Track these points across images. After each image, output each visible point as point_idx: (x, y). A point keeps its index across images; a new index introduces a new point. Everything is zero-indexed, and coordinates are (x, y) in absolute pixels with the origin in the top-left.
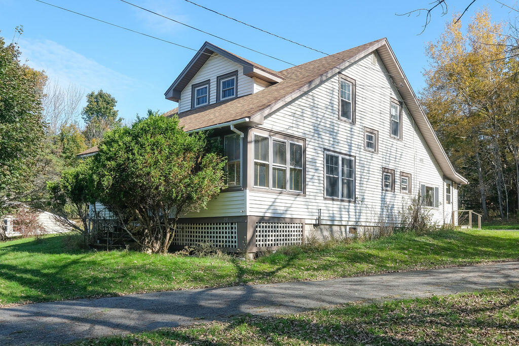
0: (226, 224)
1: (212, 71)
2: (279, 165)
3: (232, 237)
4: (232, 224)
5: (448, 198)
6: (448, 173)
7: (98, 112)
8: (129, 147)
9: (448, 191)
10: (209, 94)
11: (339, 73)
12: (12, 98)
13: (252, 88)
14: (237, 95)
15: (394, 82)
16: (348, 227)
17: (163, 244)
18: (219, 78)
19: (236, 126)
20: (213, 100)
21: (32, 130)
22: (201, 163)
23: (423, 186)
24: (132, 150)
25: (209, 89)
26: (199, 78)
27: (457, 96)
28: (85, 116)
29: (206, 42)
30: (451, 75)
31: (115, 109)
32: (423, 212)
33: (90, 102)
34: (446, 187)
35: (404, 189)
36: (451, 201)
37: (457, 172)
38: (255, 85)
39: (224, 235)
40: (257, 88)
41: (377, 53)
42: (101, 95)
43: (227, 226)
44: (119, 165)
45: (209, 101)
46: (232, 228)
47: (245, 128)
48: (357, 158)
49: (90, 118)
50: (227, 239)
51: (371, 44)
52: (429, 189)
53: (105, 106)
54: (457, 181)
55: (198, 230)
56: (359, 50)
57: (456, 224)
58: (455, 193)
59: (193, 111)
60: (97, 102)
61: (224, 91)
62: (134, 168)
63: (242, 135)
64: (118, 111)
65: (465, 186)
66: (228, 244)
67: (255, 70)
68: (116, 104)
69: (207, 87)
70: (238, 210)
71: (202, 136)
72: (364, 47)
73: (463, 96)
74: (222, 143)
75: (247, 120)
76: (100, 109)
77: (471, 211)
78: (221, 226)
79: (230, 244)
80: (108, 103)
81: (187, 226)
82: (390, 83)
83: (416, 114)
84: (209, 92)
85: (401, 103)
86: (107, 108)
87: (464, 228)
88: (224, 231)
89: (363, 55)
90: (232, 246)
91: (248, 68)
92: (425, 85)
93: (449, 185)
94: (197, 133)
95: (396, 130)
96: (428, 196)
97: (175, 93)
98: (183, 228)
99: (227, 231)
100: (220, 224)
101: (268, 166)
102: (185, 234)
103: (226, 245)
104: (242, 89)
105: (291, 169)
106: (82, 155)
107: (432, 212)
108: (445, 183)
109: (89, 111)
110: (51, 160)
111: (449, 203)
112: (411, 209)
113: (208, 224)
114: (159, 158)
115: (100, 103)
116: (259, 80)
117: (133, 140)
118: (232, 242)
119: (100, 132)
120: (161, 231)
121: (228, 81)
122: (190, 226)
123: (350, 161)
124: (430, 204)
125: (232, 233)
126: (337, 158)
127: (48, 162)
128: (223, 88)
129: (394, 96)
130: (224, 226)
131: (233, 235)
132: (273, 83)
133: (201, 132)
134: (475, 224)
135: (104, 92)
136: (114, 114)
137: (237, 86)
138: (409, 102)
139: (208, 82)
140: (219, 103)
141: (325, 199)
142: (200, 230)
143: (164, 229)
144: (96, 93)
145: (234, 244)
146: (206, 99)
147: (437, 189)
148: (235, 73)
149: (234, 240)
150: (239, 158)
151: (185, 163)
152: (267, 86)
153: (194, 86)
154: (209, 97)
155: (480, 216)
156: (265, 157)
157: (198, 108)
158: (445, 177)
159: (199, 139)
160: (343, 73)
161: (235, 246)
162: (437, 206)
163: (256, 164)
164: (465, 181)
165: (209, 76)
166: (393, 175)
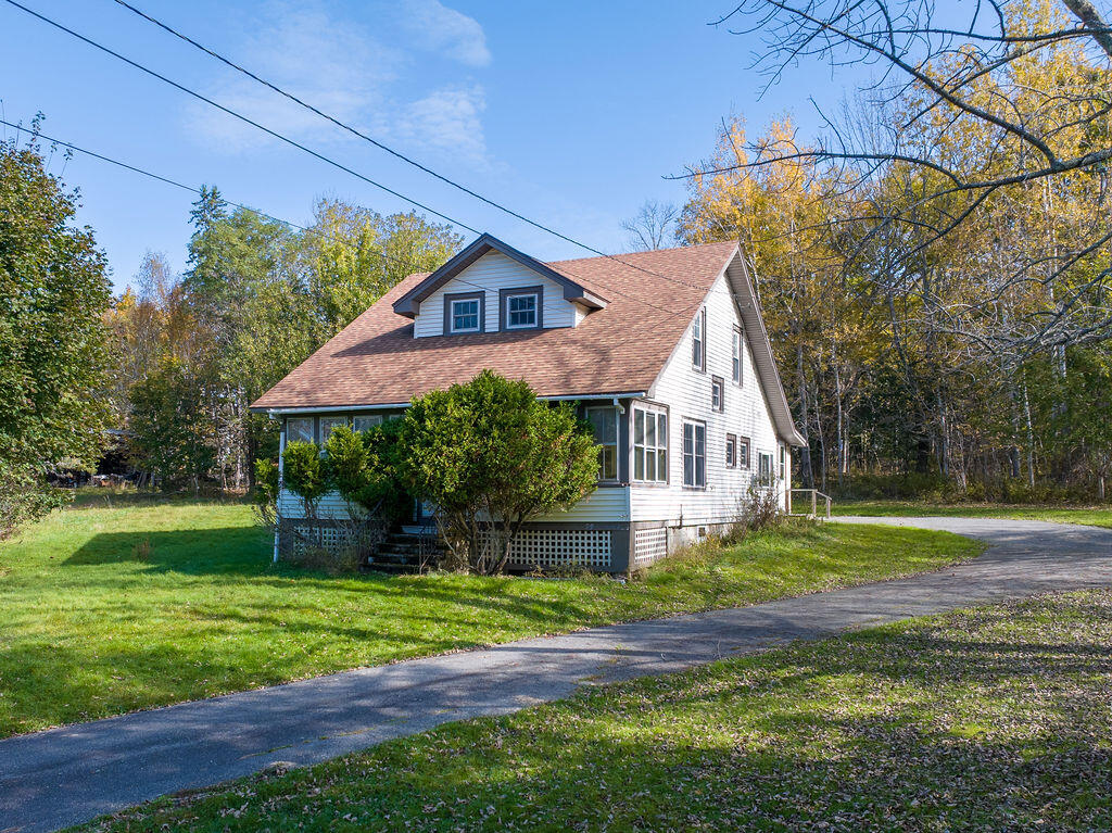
0: (588, 533)
1: (489, 279)
2: (650, 448)
3: (600, 551)
4: (600, 532)
5: (782, 471)
6: (782, 430)
9: (782, 458)
10: (483, 315)
13: (572, 318)
14: (540, 325)
15: (737, 301)
16: (698, 527)
18: (503, 293)
20: (492, 324)
23: (760, 454)
25: (483, 306)
26: (458, 286)
29: (486, 234)
34: (780, 453)
35: (744, 462)
36: (785, 474)
38: (577, 314)
39: (586, 547)
40: (579, 318)
43: (592, 535)
46: (600, 539)
48: (707, 424)
50: (592, 554)
52: (765, 458)
57: (791, 511)
58: (788, 460)
59: (447, 337)
61: (514, 314)
63: (623, 411)
66: (592, 561)
69: (476, 302)
70: (613, 514)
77: (814, 491)
78: (580, 535)
79: (598, 561)
83: (757, 346)
84: (483, 311)
85: (742, 330)
88: (586, 541)
90: (601, 564)
91: (573, 290)
93: (782, 449)
95: (737, 374)
96: (763, 470)
97: (414, 305)
99: (592, 541)
100: (576, 532)
101: (642, 450)
103: (589, 562)
104: (551, 317)
105: (659, 451)
108: (779, 447)
111: (782, 478)
116: (579, 305)
118: (601, 557)
121: (521, 298)
123: (702, 430)
125: (600, 544)
126: (691, 427)
128: (512, 309)
129: (737, 322)
130: (586, 535)
131: (604, 548)
132: (594, 308)
137: (541, 310)
138: (751, 327)
139: (481, 294)
140: (504, 332)
141: (684, 489)
145: (604, 561)
146: (476, 321)
147: (772, 456)
148: (539, 289)
150: (614, 442)
154: (483, 320)
155: (828, 500)
157: (457, 334)
158: (780, 437)
161: (607, 564)
162: (772, 484)
163: (635, 449)
164: (803, 442)
165: (483, 286)
166: (734, 441)
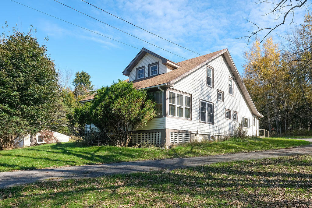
0: (156, 133)
1: (146, 62)
2: (180, 106)
3: (159, 139)
4: (158, 133)
5: (254, 124)
6: (254, 112)
7: (81, 82)
8: (110, 96)
9: (254, 120)
10: (145, 73)
11: (206, 64)
12: (44, 73)
13: (166, 70)
14: (158, 73)
15: (230, 69)
16: (210, 136)
17: (125, 142)
18: (149, 65)
19: (161, 87)
20: (147, 76)
21: (54, 89)
22: (144, 104)
23: (243, 118)
24: (112, 98)
25: (145, 70)
26: (139, 65)
27: (258, 77)
28: (74, 84)
29: (143, 48)
30: (255, 67)
31: (90, 80)
32: (243, 129)
33: (77, 77)
34: (253, 119)
35: (235, 119)
36: (256, 125)
37: (258, 111)
38: (167, 69)
39: (155, 138)
40: (168, 70)
41: (223, 55)
42: (83, 73)
43: (156, 134)
44: (105, 105)
45: (145, 76)
46: (159, 135)
47: (165, 88)
48: (214, 104)
49: (77, 85)
50: (156, 140)
51: (220, 51)
52: (246, 119)
53: (85, 79)
54: (258, 116)
55: (142, 136)
56: (215, 54)
57: (258, 135)
58: (257, 121)
59: (136, 80)
60: (81, 77)
61: (152, 71)
62: (113, 106)
63: (163, 92)
64: (91, 82)
65: (262, 118)
66: (156, 142)
67: (168, 62)
68: (90, 78)
69: (143, 70)
70: (161, 126)
71: (144, 91)
72: (218, 53)
73: (261, 77)
74: (153, 95)
75: (166, 84)
76: (82, 80)
77: (264, 130)
78: (153, 134)
79: (158, 142)
80: (86, 78)
81: (136, 134)
82: (229, 70)
83: (240, 84)
84: (145, 72)
85: (234, 79)
86: (86, 80)
87: (261, 137)
88: (155, 136)
89: (217, 56)
90: (159, 143)
91: (164, 61)
92: (244, 72)
93: (255, 118)
94: (142, 90)
95: (231, 91)
96: (245, 122)
97: (127, 72)
98: (134, 135)
99: (156, 136)
100: (152, 133)
101: (175, 106)
102: (135, 138)
103: (156, 143)
104: (161, 71)
105: (185, 108)
106: (82, 101)
107: (247, 130)
108: (253, 117)
109: (76, 81)
110: (61, 105)
111: (255, 126)
112: (238, 128)
113: (147, 133)
114: (125, 101)
115: (82, 77)
116: (169, 67)
117: (112, 93)
118: (159, 141)
119: (82, 92)
120: (125, 136)
121: (154, 67)
122: (138, 134)
123: (211, 105)
124: (247, 126)
125: (159, 137)
126: (205, 103)
127: (60, 106)
128: (152, 70)
129: (231, 76)
130: (155, 134)
131: (159, 138)
132: (175, 68)
133: (144, 90)
134: (266, 136)
135: (84, 72)
136: (90, 83)
137: (158, 69)
138: (237, 78)
139: (144, 67)
140: (150, 77)
141: (200, 122)
142: (143, 136)
143: (126, 135)
144: (80, 73)
145: (159, 142)
146: (143, 75)
147: (249, 119)
148: (158, 63)
149: (159, 140)
150: (162, 102)
151: (137, 104)
152: (173, 70)
153: (137, 69)
154: (145, 74)
155: (269, 132)
156: (174, 102)
157: (139, 79)
158: (253, 114)
159: (143, 93)
160: (208, 64)
161: (160, 143)
162: (250, 127)
163: (170, 105)
164: (262, 116)
165: (145, 64)
166: (230, 112)
